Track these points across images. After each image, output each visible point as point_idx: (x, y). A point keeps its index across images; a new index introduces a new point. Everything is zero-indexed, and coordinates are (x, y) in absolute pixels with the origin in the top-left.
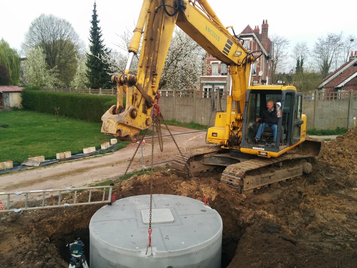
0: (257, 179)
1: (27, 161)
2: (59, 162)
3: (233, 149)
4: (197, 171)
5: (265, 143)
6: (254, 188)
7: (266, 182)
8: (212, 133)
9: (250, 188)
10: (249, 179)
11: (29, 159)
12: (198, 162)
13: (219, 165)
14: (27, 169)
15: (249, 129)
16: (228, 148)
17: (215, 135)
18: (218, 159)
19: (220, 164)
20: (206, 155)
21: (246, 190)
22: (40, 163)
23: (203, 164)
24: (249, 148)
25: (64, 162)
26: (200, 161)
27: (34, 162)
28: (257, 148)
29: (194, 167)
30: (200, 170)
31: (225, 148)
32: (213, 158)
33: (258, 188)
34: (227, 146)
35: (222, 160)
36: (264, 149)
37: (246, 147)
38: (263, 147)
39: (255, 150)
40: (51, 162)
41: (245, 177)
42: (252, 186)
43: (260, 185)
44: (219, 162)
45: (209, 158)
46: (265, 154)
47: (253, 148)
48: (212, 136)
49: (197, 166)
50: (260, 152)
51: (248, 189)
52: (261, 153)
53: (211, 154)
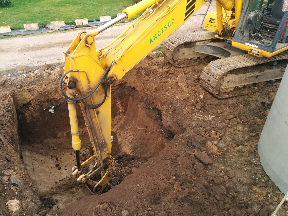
0: (240, 78)
1: (49, 25)
2: (76, 29)
3: (227, 40)
4: (186, 58)
5: (262, 39)
6: (235, 86)
7: (251, 81)
8: (211, 19)
9: (229, 87)
10: (231, 77)
11: (51, 22)
12: (189, 49)
13: (209, 54)
14: (48, 32)
15: (247, 20)
16: (222, 38)
17: (213, 21)
18: (210, 48)
19: (211, 53)
20: (198, 43)
21: (225, 88)
22: (60, 28)
23: (193, 51)
24: (241, 43)
25: (79, 29)
26: (191, 48)
27: (55, 25)
28: (250, 45)
29: (184, 54)
30: (189, 57)
31: (219, 38)
32: (205, 46)
33: (239, 87)
34: (222, 35)
35: (214, 50)
36: (257, 47)
37: (239, 42)
38: (257, 45)
39: (247, 46)
40: (69, 28)
41: (227, 75)
42: (232, 84)
43: (243, 84)
44: (210, 52)
45: (201, 46)
46: (256, 53)
47: (246, 44)
48: (210, 22)
49: (187, 53)
50: (251, 50)
51: (227, 87)
52: (253, 51)
53: (203, 42)
